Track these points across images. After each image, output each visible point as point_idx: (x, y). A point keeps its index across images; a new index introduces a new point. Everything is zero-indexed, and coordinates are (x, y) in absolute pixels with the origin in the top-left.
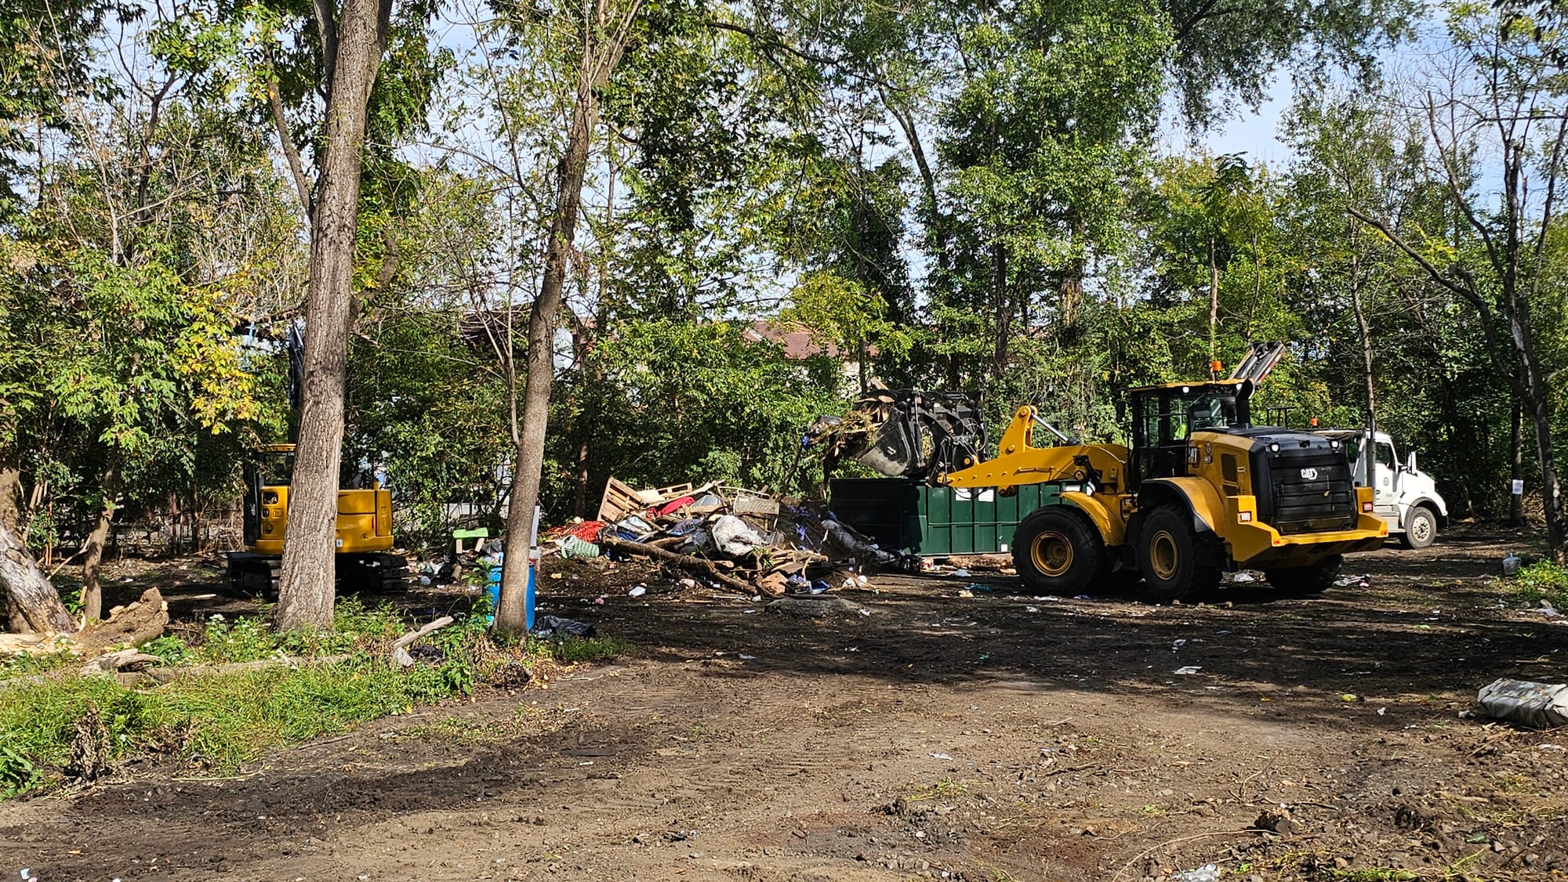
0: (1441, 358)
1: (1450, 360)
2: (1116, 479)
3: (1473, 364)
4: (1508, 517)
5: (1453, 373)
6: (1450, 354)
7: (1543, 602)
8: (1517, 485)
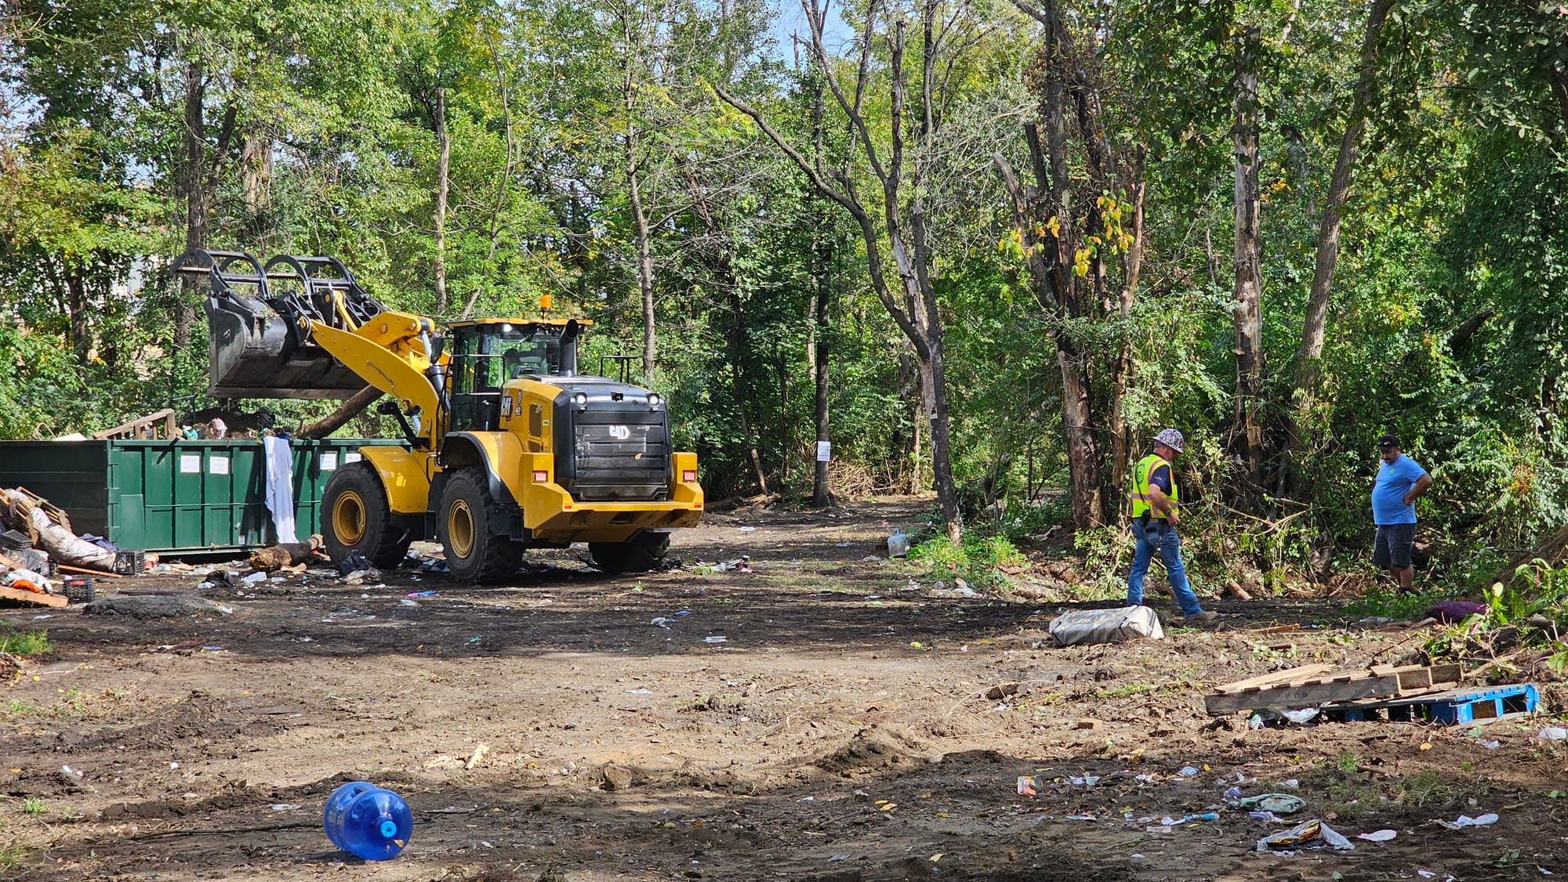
0: (730, 269)
1: (742, 271)
2: (430, 433)
3: (773, 278)
4: (810, 494)
5: (745, 291)
6: (742, 263)
7: (958, 581)
8: (824, 448)
